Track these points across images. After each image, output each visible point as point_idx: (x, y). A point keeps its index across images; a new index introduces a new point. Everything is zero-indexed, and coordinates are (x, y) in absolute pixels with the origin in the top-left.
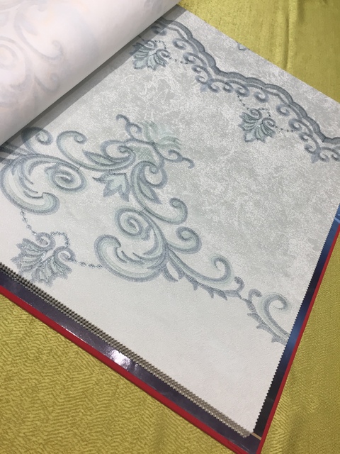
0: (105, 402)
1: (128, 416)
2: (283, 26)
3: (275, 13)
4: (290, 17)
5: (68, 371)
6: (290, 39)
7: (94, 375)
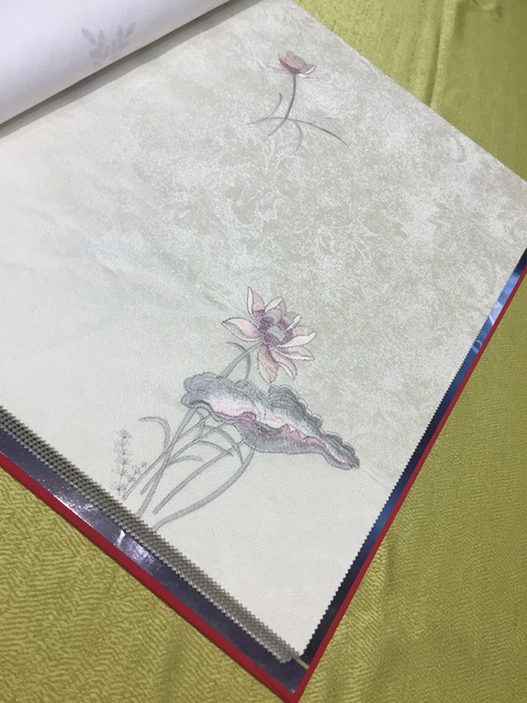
0: (92, 601)
1: (126, 625)
2: (431, 44)
3: (420, 22)
4: (443, 31)
5: (37, 549)
6: (439, 66)
7: (78, 558)
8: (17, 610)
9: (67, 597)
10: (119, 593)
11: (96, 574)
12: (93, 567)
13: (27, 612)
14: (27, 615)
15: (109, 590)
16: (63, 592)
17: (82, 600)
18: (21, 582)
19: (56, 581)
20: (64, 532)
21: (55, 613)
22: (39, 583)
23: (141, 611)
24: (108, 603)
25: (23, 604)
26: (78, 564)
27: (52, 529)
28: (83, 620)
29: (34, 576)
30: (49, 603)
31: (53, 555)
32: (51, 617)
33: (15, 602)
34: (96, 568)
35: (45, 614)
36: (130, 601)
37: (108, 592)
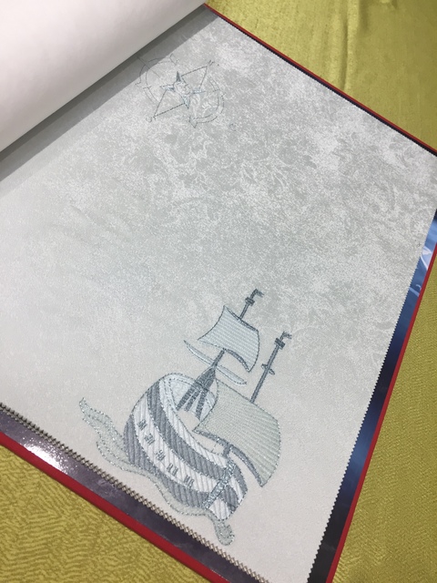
0: (79, 558)
5: (26, 514)
7: (63, 518)
8: (9, 573)
9: (55, 557)
10: (103, 548)
11: (81, 532)
12: (78, 525)
13: (18, 574)
14: (18, 577)
15: (93, 545)
16: (51, 552)
17: (69, 558)
18: (11, 547)
19: (44, 541)
20: (48, 494)
21: (44, 573)
22: (28, 545)
23: (125, 563)
24: (94, 559)
25: (14, 567)
26: (62, 524)
27: (37, 493)
28: (71, 577)
29: (22, 539)
30: (38, 564)
31: (39, 517)
32: (41, 577)
33: (6, 565)
34: (81, 527)
35: (35, 574)
36: (115, 555)
37: (93, 548)
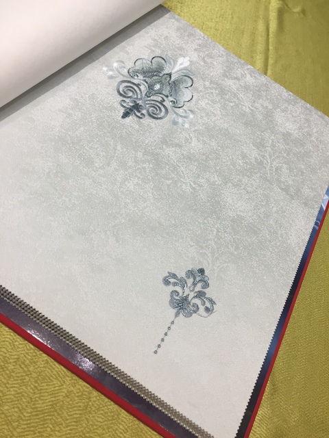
2: (264, 34)
3: (256, 21)
4: (271, 26)
5: (36, 382)
6: (270, 48)
7: (64, 386)
8: (25, 426)
9: (58, 414)
10: (94, 409)
11: (78, 397)
12: (75, 391)
13: (32, 427)
15: (86, 407)
16: (56, 411)
17: (69, 416)
18: (27, 406)
19: (50, 403)
20: (54, 369)
21: (51, 426)
22: (39, 406)
23: (110, 420)
24: (87, 417)
25: (29, 422)
26: (63, 390)
27: (46, 367)
28: (70, 430)
29: (35, 401)
31: (47, 385)
32: (49, 429)
33: (23, 420)
34: (77, 393)
35: (44, 427)
36: (102, 414)
